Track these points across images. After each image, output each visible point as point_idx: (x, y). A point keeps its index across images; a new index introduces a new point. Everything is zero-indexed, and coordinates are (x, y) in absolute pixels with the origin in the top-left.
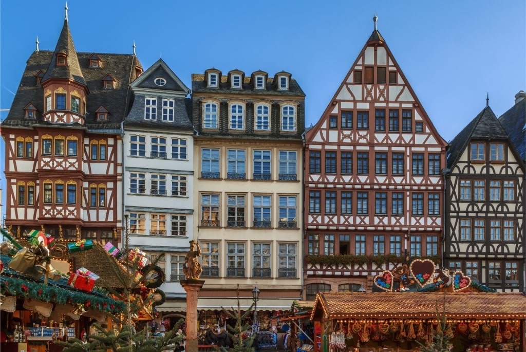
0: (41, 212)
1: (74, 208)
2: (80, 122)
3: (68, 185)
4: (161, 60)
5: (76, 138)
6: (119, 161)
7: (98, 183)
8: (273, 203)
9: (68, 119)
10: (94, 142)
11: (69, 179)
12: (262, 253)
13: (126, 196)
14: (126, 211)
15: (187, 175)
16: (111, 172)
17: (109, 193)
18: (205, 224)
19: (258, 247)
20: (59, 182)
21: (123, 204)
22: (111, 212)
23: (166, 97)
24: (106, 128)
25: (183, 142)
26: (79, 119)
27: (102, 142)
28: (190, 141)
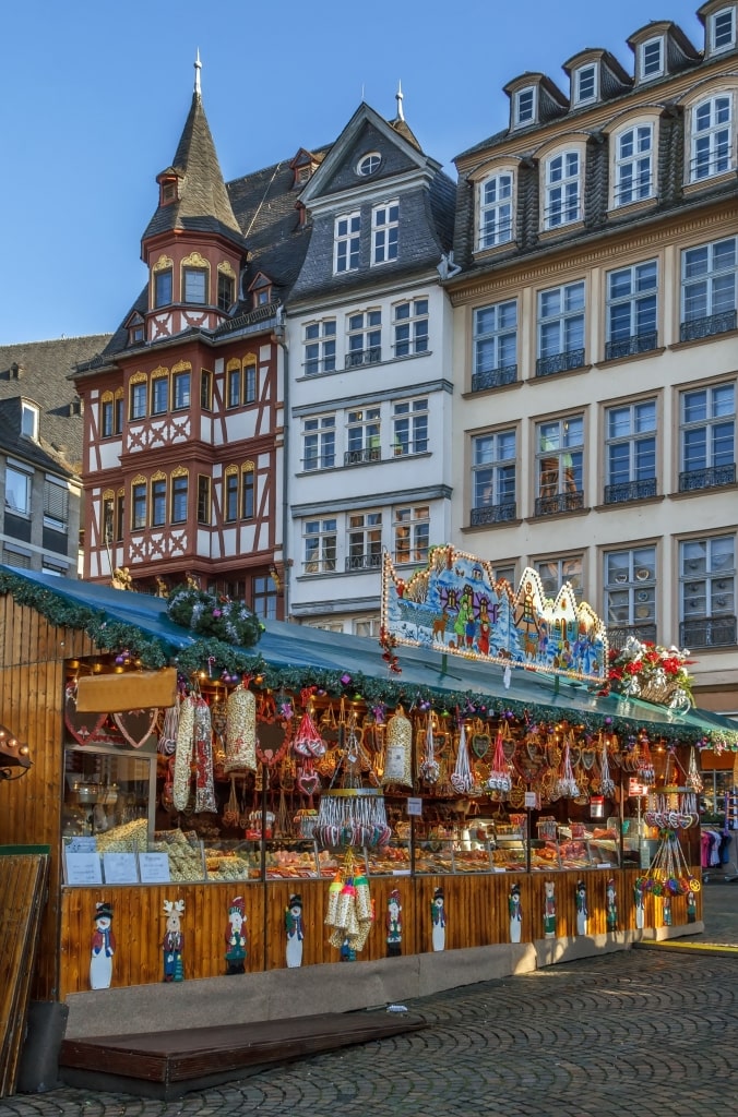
0: (126, 553)
1: (183, 531)
2: (205, 325)
3: (174, 479)
4: (363, 107)
5: (189, 366)
6: (280, 398)
7: (239, 461)
8: (661, 419)
9: (177, 325)
10: (235, 363)
11: (175, 465)
12: (631, 579)
13: (292, 481)
14: (295, 518)
15: (428, 393)
16: (265, 430)
17: (262, 480)
18: (481, 520)
19: (620, 563)
20: (159, 476)
21: (285, 504)
22: (265, 526)
23: (380, 201)
24: (252, 324)
25: (422, 306)
26: (203, 318)
27: (249, 360)
28: (436, 300)
